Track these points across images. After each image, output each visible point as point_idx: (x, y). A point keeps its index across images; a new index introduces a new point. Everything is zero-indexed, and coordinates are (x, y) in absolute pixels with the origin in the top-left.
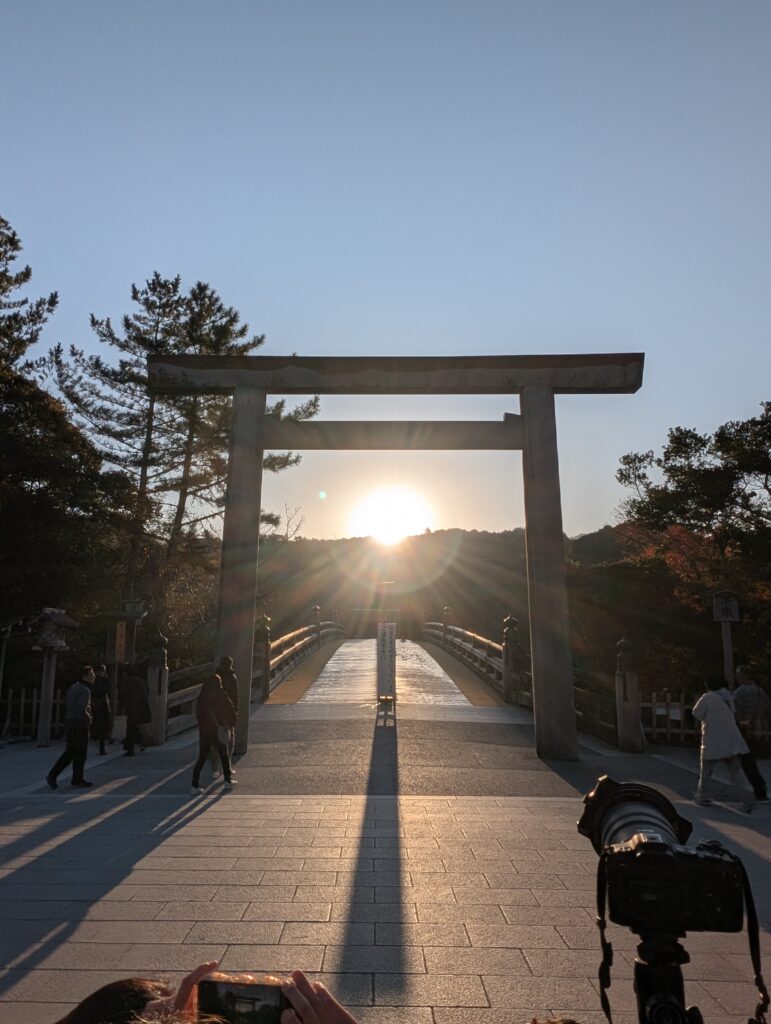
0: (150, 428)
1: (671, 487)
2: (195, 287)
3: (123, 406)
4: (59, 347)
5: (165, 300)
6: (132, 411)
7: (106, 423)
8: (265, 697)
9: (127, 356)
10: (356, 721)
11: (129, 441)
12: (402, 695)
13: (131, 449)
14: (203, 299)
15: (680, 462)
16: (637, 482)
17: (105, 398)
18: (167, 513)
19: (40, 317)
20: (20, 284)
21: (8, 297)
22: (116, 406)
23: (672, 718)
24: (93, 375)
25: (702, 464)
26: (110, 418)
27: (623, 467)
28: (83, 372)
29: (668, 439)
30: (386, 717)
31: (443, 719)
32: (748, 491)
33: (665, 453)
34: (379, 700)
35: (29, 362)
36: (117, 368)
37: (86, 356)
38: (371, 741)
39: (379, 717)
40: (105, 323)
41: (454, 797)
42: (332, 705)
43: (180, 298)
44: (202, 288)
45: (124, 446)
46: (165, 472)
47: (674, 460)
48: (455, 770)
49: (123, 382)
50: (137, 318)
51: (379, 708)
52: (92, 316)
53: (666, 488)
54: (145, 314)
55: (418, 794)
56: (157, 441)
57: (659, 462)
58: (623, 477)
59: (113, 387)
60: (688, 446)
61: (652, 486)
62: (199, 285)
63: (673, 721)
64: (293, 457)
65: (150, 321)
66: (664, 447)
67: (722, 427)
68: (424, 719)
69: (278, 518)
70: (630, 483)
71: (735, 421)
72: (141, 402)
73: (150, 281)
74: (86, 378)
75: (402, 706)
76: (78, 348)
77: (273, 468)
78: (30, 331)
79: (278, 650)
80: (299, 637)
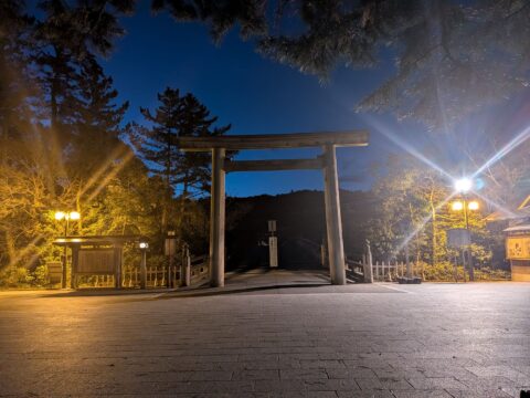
9: (157, 125)
20: (113, 97)
21: (109, 103)
24: (143, 134)
28: (139, 133)
36: (152, 130)
37: (139, 126)
40: (146, 110)
43: (179, 98)
50: (161, 108)
52: (141, 107)
54: (164, 106)
62: (188, 94)
65: (166, 109)
72: (165, 146)
73: (166, 91)
74: (140, 136)
76: (136, 123)
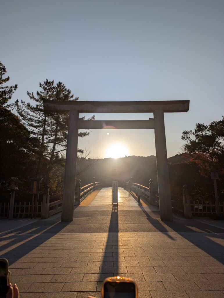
0: (45, 124)
1: (197, 141)
2: (58, 83)
3: (37, 118)
4: (18, 100)
5: (49, 87)
6: (39, 119)
7: (32, 123)
8: (79, 204)
9: (38, 103)
10: (106, 211)
11: (39, 128)
12: (120, 203)
13: (39, 131)
14: (60, 87)
15: (200, 133)
16: (187, 139)
17: (32, 116)
18: (50, 150)
19: (12, 91)
20: (6, 81)
21: (2, 85)
22: (35, 118)
23: (200, 208)
24: (28, 109)
25: (206, 134)
26: (33, 121)
27: (183, 135)
28: (25, 108)
29: (196, 127)
30: (115, 209)
31: (132, 210)
32: (219, 142)
33: (195, 131)
34: (113, 204)
35: (9, 104)
36: (35, 107)
37: (26, 103)
38: (110, 216)
39: (113, 209)
40: (32, 94)
41: (137, 233)
42: (99, 206)
43: (54, 87)
44: (60, 83)
45: (37, 130)
46: (49, 137)
47: (198, 133)
48: (136, 224)
49: (37, 111)
50: (41, 92)
51: (113, 207)
52: (28, 91)
53: (196, 141)
54: (43, 91)
55: (125, 232)
56: (47, 128)
57: (193, 133)
58: (183, 138)
59: (34, 112)
60: (202, 129)
61: (191, 141)
62: (59, 82)
63: (200, 209)
64: (87, 133)
65: (45, 93)
66: (195, 129)
67: (212, 123)
68: (127, 210)
69: (83, 151)
70: (185, 140)
71: (215, 121)
72: (42, 117)
73: (45, 82)
74: (26, 110)
75: (120, 206)
76: (24, 101)
77: (81, 136)
78: (9, 95)
79: (83, 190)
80: (89, 186)
